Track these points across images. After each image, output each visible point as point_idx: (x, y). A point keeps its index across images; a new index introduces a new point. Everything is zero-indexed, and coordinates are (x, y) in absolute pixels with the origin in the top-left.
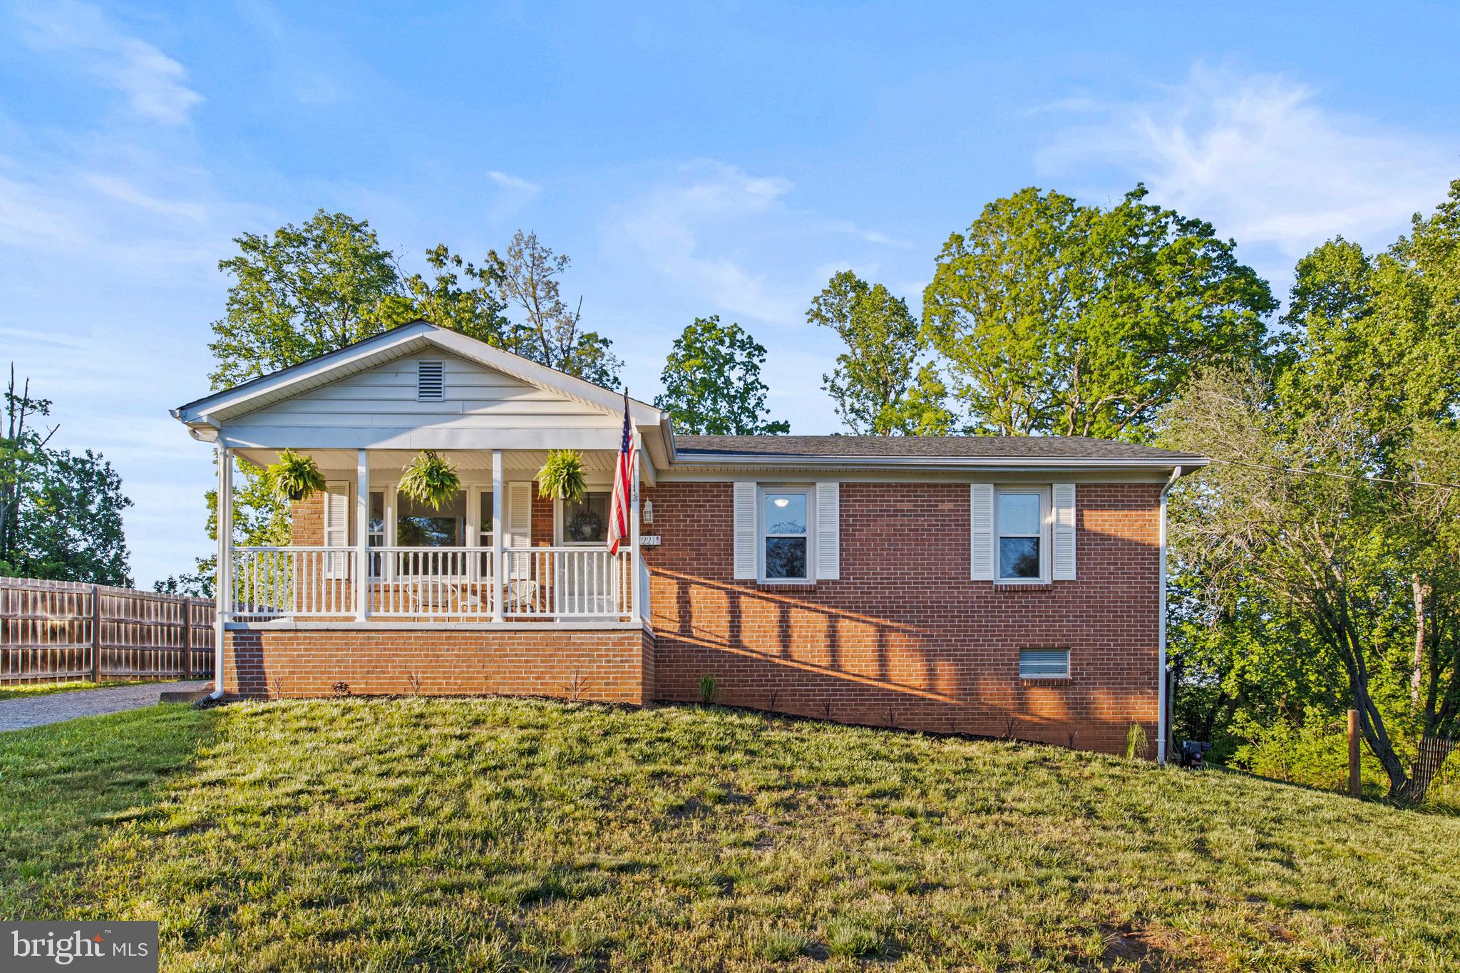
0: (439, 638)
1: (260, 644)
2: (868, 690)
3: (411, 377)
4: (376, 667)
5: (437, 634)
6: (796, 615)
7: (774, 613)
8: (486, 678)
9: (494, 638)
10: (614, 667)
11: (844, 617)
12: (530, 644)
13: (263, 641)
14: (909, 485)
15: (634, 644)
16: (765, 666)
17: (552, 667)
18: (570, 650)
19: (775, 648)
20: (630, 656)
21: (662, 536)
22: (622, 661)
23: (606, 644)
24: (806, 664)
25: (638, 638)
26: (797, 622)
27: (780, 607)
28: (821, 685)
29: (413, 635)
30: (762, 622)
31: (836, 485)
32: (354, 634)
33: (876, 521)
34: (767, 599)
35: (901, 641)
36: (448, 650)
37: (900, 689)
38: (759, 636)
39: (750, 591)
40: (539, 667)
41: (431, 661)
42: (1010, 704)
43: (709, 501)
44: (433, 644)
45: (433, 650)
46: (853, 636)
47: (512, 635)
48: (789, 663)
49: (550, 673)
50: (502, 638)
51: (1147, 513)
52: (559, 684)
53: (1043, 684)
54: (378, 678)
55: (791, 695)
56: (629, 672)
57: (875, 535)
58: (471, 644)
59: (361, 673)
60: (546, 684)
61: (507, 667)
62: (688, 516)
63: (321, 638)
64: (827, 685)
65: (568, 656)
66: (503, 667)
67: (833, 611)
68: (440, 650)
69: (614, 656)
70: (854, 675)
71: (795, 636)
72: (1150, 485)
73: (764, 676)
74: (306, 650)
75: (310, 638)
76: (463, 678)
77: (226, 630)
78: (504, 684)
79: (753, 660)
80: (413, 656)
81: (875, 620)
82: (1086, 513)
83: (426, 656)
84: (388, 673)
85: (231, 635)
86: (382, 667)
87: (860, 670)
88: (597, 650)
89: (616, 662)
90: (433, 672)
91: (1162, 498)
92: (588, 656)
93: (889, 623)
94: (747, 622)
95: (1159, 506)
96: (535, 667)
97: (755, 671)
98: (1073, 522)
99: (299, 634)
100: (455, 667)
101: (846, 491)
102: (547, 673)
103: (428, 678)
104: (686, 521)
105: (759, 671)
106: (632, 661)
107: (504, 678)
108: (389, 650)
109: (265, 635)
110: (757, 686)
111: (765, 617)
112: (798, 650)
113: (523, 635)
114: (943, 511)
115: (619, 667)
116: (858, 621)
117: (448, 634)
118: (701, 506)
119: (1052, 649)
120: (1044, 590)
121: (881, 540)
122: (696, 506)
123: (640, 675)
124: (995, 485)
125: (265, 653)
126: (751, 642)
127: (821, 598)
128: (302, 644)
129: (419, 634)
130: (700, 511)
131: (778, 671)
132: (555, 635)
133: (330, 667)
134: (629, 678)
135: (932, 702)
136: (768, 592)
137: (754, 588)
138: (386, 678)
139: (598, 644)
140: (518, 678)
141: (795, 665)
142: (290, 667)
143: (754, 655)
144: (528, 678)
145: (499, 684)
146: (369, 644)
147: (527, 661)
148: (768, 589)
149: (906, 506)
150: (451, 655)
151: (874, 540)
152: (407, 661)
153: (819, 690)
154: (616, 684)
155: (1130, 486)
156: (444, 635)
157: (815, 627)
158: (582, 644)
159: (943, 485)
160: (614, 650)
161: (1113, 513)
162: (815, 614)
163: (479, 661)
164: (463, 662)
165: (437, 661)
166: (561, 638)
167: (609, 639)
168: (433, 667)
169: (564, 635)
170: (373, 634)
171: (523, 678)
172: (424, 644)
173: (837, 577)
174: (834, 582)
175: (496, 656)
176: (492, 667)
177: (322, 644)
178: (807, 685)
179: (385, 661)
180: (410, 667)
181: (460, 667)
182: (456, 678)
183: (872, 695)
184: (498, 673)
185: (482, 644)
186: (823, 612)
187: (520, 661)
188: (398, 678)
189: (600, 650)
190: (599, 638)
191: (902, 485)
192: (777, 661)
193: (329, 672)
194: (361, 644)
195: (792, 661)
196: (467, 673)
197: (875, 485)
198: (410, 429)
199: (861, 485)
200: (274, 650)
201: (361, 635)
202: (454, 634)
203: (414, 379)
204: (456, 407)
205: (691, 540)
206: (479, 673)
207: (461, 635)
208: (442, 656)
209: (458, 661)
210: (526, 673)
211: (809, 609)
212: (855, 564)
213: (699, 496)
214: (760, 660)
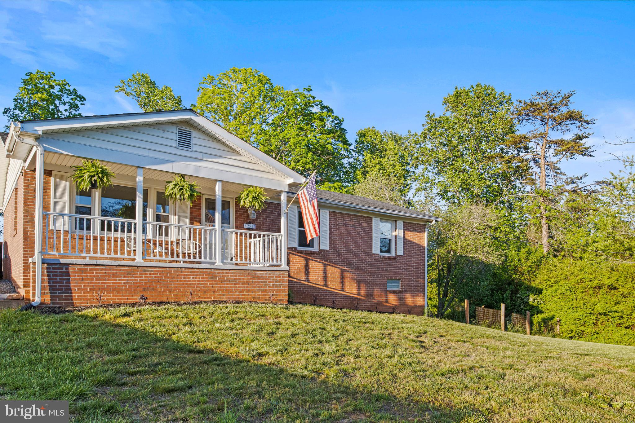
0: (188, 272)
1: (68, 272)
2: (338, 295)
3: (173, 135)
4: (150, 287)
5: (187, 270)
6: (312, 264)
7: (303, 262)
8: (214, 292)
9: (218, 273)
10: (276, 287)
11: (330, 265)
12: (237, 276)
13: (70, 271)
14: (353, 215)
15: (285, 277)
16: (300, 285)
17: (247, 287)
18: (256, 279)
19: (302, 277)
20: (283, 282)
21: (256, 225)
22: (279, 285)
23: (273, 277)
24: (315, 284)
25: (286, 275)
26: (312, 266)
27: (305, 260)
28: (321, 293)
29: (173, 270)
30: (299, 266)
31: (328, 212)
32: (136, 268)
33: (341, 228)
34: (301, 256)
35: (350, 275)
36: (193, 278)
37: (349, 294)
38: (297, 272)
39: (294, 253)
40: (241, 287)
41: (183, 284)
42: (383, 299)
43: (277, 212)
44: (184, 275)
45: (184, 278)
46: (333, 273)
47: (228, 271)
48: (309, 284)
49: (247, 290)
50: (223, 273)
51: (422, 234)
52: (250, 295)
53: (393, 292)
54: (150, 292)
55: (309, 297)
56: (283, 290)
57: (341, 233)
58: (206, 275)
59: (140, 290)
60: (245, 295)
61: (225, 287)
62: (268, 217)
63: (113, 270)
64: (323, 293)
65: (255, 282)
66: (223, 287)
67: (326, 263)
68: (189, 278)
69: (276, 282)
70: (333, 289)
71: (311, 272)
72: (423, 225)
73: (299, 289)
74: (102, 276)
75: (105, 270)
76: (202, 292)
77: (43, 263)
78: (223, 295)
79: (295, 282)
80: (173, 281)
81: (341, 267)
82: (406, 232)
83: (180, 281)
84: (157, 290)
85: (45, 266)
86: (153, 286)
87: (335, 287)
88: (268, 279)
89: (277, 285)
90: (184, 289)
91: (426, 229)
92: (264, 282)
93: (346, 268)
94: (293, 265)
95: (425, 232)
96: (239, 287)
97: (295, 287)
98: (402, 236)
99: (98, 267)
100: (197, 287)
101: (331, 214)
102: (244, 290)
103: (181, 292)
104: (267, 219)
105: (297, 287)
106: (284, 285)
107: (223, 292)
108: (158, 277)
109: (71, 267)
110: (297, 293)
111: (300, 264)
112: (312, 278)
113: (233, 271)
114: (364, 226)
115: (278, 287)
116: (335, 267)
117: (193, 270)
118: (273, 213)
119: (396, 279)
120: (394, 258)
121: (343, 235)
122: (271, 213)
123: (287, 291)
124: (380, 219)
125: (71, 278)
126: (294, 274)
127: (322, 257)
128: (100, 273)
129: (177, 269)
130: (273, 216)
131: (305, 287)
132: (249, 272)
133: (119, 286)
134: (283, 292)
135: (360, 299)
136: (301, 253)
137: (295, 251)
138: (156, 293)
139: (269, 277)
140: (231, 292)
141: (312, 284)
142: (91, 286)
143: (295, 280)
144: (236, 292)
145: (221, 295)
146: (146, 274)
147: (235, 284)
148: (302, 252)
149: (352, 223)
150: (195, 281)
151: (341, 235)
152: (169, 284)
153: (321, 295)
154: (277, 295)
155: (418, 224)
156: (191, 270)
157: (319, 269)
158: (261, 276)
159: (364, 217)
160: (276, 280)
161: (413, 233)
162: (319, 263)
163: (210, 284)
164: (201, 284)
165: (186, 284)
166: (252, 274)
167: (274, 274)
168: (184, 287)
169: (253, 272)
170: (148, 269)
171: (233, 292)
172: (179, 275)
173: (328, 249)
174: (327, 251)
175: (219, 281)
176: (217, 287)
177: (113, 273)
178: (316, 293)
179: (155, 283)
180: (171, 287)
181: (199, 287)
182: (197, 292)
183: (340, 296)
184: (220, 290)
185: (212, 275)
186: (322, 263)
187: (232, 284)
188: (163, 292)
189: (270, 279)
190: (269, 274)
191: (350, 215)
192: (304, 283)
193: (119, 290)
194: (140, 274)
195: (310, 283)
196: (204, 290)
197: (342, 213)
198: (172, 161)
199: (336, 213)
200: (78, 276)
201: (140, 269)
202: (196, 270)
203: (175, 137)
204: (200, 156)
205: (269, 228)
206: (210, 290)
207: (200, 270)
208: (189, 281)
209: (198, 284)
210: (234, 290)
211: (317, 261)
212: (334, 244)
213: (273, 209)
214: (298, 282)
